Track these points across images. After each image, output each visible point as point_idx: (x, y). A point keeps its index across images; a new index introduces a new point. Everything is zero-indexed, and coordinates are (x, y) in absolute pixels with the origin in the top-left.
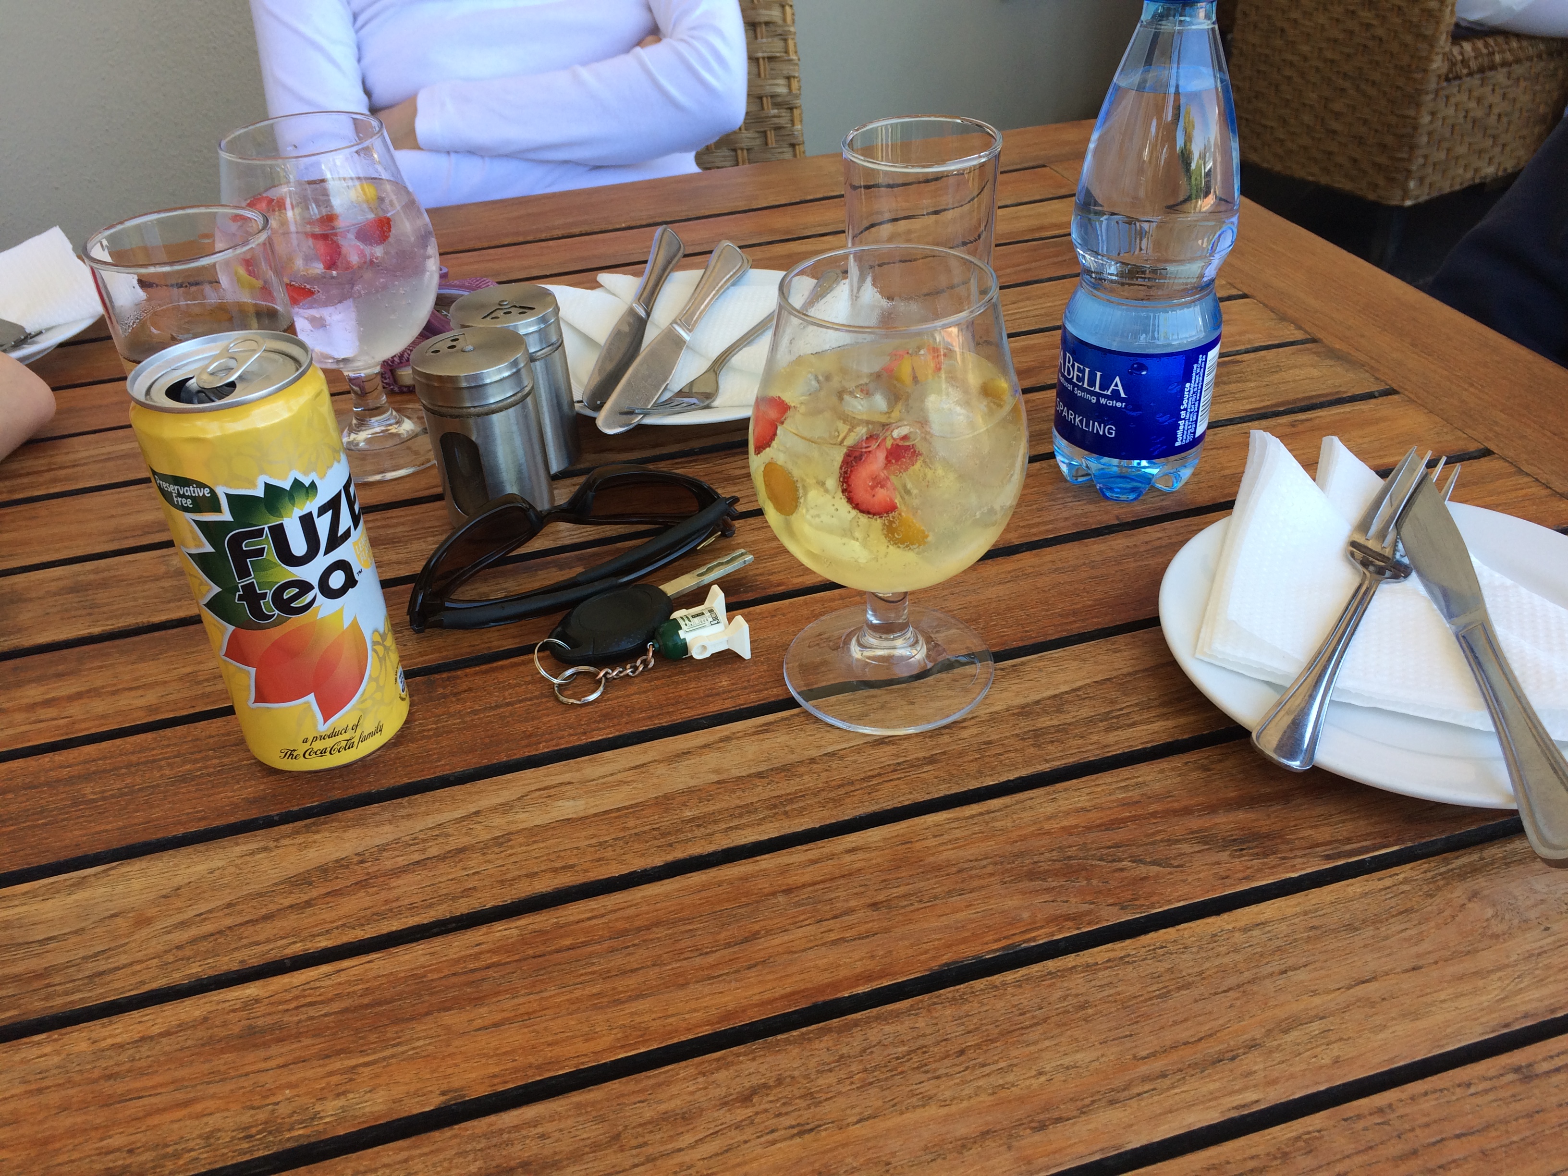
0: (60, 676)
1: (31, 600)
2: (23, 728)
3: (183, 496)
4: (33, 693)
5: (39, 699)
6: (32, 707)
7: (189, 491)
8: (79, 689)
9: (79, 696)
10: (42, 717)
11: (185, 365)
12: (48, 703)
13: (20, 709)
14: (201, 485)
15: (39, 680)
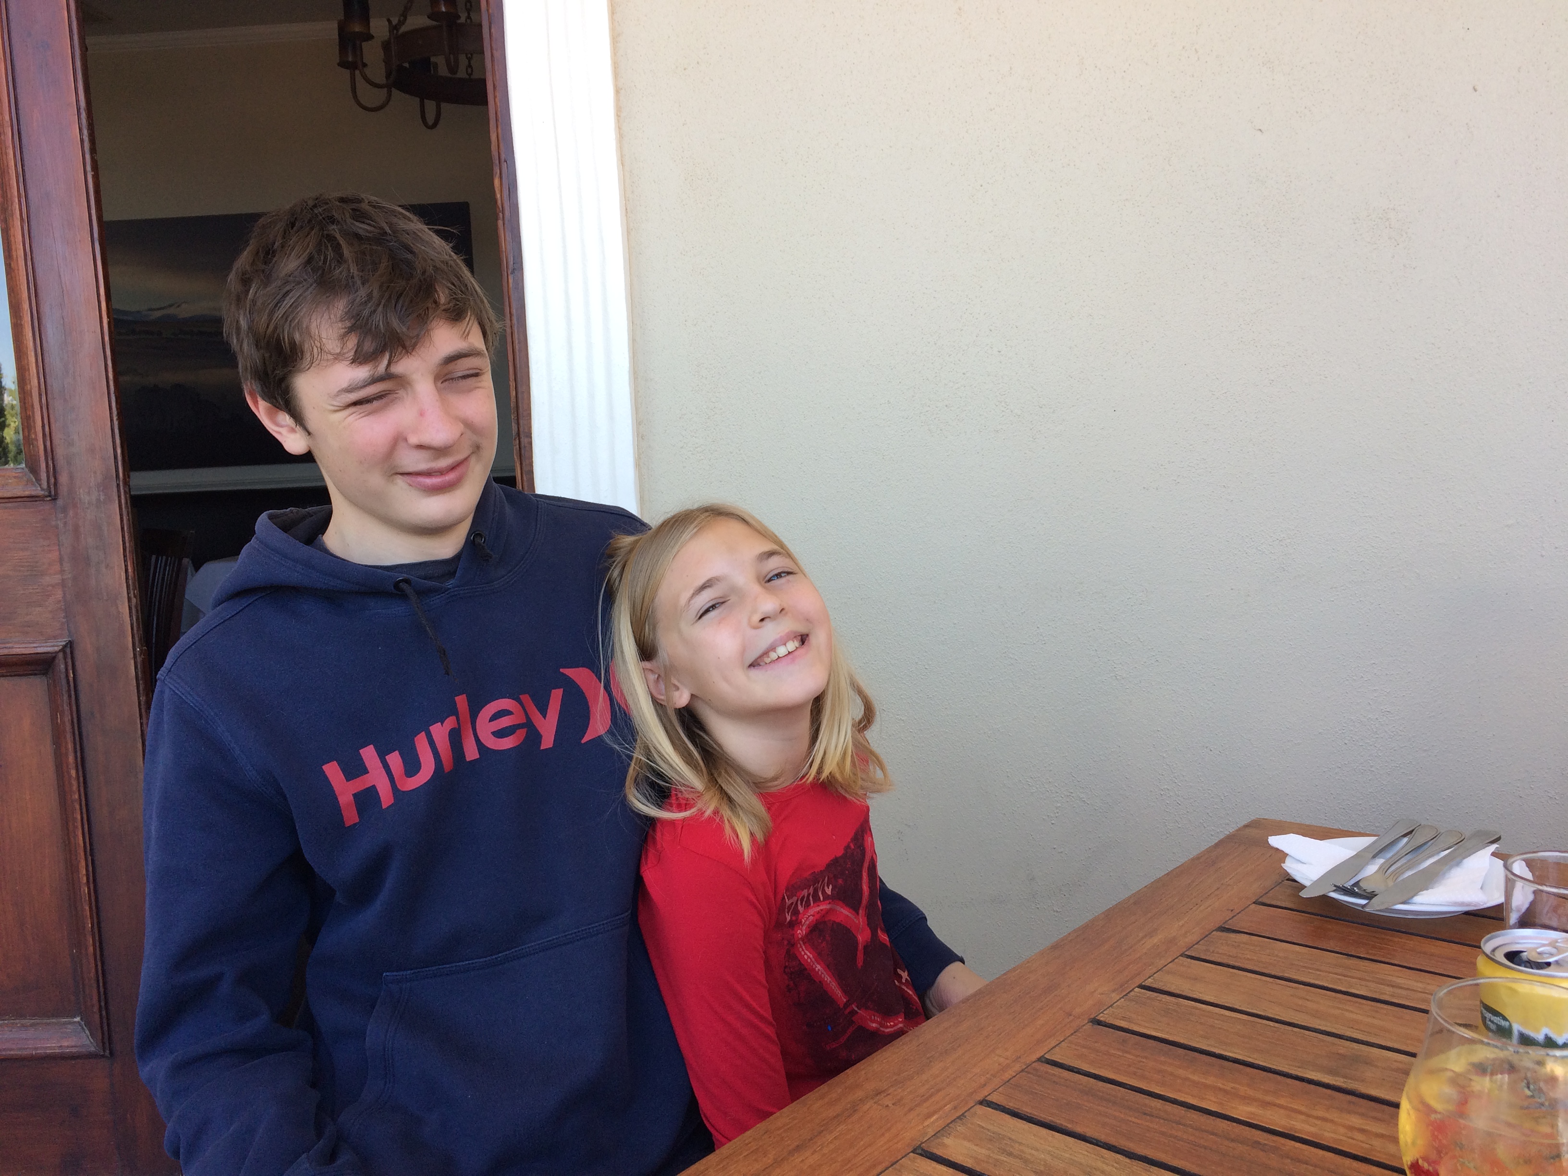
0: (1375, 1119)
1: (1376, 1067)
2: (1341, 1138)
3: (1492, 1022)
4: (1356, 1121)
5: (1357, 1126)
6: (1351, 1128)
7: (1496, 1019)
8: (1384, 1133)
9: (1382, 1136)
10: (1355, 1137)
11: (1524, 943)
12: (1362, 1131)
13: (1344, 1126)
14: (1505, 1019)
15: (1362, 1115)
